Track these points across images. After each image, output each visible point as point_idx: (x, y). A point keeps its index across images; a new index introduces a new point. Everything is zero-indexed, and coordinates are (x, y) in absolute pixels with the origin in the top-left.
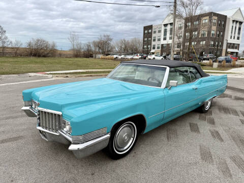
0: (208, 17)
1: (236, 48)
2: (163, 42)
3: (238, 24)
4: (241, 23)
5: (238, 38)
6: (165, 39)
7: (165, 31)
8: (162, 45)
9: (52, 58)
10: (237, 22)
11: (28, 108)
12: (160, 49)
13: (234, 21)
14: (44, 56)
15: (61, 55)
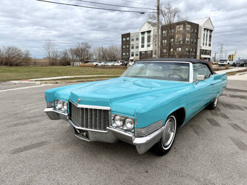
0: (182, 26)
1: (208, 54)
2: (141, 49)
3: (209, 32)
4: (211, 31)
5: (210, 45)
6: (143, 46)
7: (143, 39)
8: (141, 52)
9: (26, 67)
10: (208, 30)
11: (51, 109)
12: (139, 56)
13: (205, 29)
14: (17, 65)
15: (36, 63)
